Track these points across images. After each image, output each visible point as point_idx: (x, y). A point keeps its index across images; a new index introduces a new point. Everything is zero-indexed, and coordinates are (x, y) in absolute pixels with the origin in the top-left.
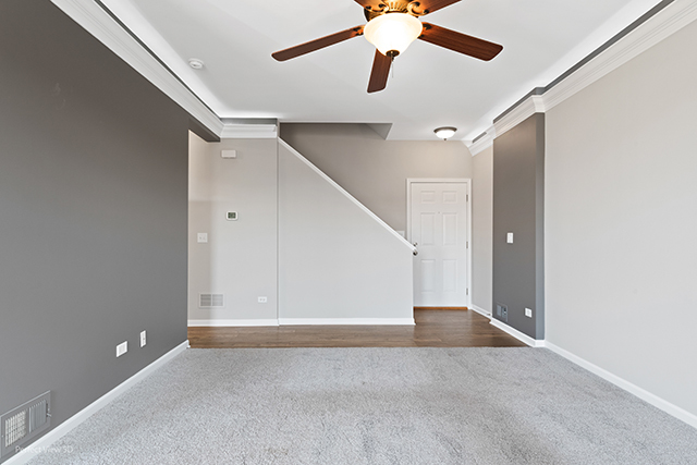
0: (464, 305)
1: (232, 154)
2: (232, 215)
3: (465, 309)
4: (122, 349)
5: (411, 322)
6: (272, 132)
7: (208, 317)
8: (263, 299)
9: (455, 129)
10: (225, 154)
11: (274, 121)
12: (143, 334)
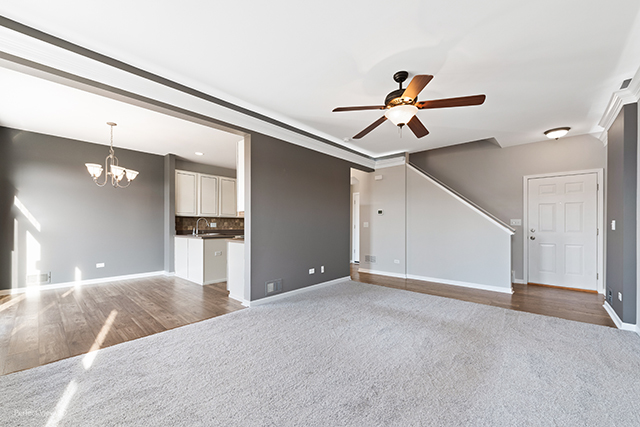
0: (594, 289)
1: (380, 177)
2: (380, 212)
3: (596, 293)
4: (312, 271)
5: (510, 291)
6: (402, 161)
7: (369, 268)
8: (397, 261)
9: (568, 129)
10: (377, 178)
11: (403, 154)
12: (322, 268)
